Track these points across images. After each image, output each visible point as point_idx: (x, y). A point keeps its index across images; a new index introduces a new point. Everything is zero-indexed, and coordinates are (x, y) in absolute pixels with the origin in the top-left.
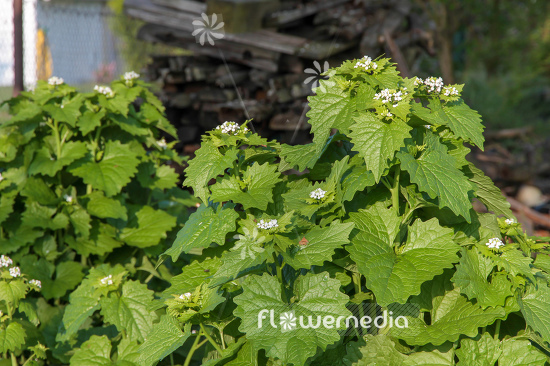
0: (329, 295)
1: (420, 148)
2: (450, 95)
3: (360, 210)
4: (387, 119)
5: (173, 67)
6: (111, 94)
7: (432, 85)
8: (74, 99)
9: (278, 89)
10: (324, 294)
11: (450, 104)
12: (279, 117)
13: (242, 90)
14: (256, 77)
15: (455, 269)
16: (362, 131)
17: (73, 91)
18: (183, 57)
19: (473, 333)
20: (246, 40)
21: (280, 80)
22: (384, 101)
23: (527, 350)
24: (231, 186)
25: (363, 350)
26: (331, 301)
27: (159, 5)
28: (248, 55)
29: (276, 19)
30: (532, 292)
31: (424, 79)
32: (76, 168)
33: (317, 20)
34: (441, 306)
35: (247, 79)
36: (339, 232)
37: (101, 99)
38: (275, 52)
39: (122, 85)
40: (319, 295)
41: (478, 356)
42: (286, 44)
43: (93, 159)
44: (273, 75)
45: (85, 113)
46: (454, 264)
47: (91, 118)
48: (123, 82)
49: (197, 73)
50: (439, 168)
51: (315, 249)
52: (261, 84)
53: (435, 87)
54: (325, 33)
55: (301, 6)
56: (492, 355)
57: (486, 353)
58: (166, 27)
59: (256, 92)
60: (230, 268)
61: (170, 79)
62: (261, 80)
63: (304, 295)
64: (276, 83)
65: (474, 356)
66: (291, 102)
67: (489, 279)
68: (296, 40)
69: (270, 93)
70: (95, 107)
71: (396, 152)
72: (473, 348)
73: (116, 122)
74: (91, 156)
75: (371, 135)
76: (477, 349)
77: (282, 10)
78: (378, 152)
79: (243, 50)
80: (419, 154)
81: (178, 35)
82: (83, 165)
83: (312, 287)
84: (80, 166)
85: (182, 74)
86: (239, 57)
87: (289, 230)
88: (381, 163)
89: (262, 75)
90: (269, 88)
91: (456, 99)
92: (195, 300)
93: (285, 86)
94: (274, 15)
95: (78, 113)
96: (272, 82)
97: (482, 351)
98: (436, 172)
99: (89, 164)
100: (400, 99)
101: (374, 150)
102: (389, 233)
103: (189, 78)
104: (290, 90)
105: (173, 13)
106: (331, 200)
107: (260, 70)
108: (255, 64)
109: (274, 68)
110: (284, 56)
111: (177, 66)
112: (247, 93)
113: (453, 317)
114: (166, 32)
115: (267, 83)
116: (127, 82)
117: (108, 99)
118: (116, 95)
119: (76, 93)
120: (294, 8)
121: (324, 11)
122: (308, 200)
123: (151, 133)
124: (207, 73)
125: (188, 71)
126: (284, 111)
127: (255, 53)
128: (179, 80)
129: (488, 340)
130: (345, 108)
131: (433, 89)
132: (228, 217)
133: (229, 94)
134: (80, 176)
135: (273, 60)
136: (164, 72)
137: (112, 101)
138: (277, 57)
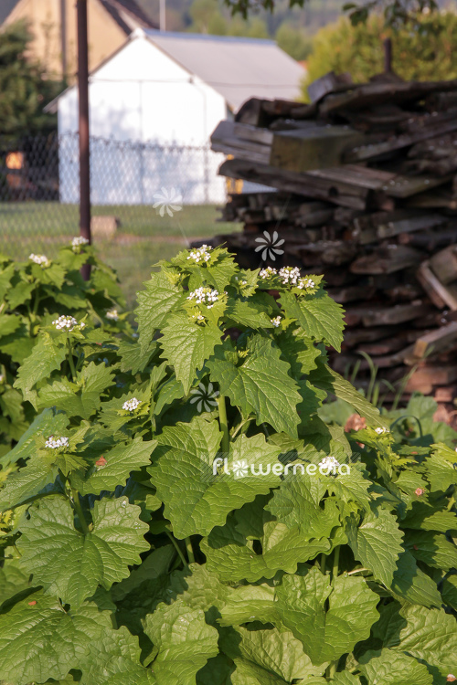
0: (128, 524)
1: (242, 354)
2: (304, 288)
3: (179, 423)
4: (199, 322)
5: (253, 206)
6: (47, 263)
7: (286, 276)
8: (8, 269)
9: (363, 229)
10: (121, 522)
11: (308, 297)
12: (362, 260)
13: (328, 230)
14: (340, 216)
15: (271, 495)
16: (174, 336)
17: (7, 260)
18: (264, 194)
19: (292, 569)
20: (332, 176)
21: (365, 219)
22: (198, 302)
23: (360, 587)
24: (64, 389)
25: (188, 580)
26: (128, 530)
27: (242, 139)
28: (334, 192)
29: (355, 154)
30: (372, 520)
31: (278, 269)
32: (6, 344)
33: (412, 153)
34: (275, 533)
35: (331, 218)
36: (139, 452)
37: (34, 270)
38: (363, 188)
39: (68, 252)
40: (117, 523)
41: (304, 594)
42: (376, 179)
43: (28, 334)
44: (359, 213)
45: (19, 285)
46: (271, 489)
47: (23, 290)
48: (70, 248)
49: (278, 213)
50: (264, 376)
51: (112, 471)
52: (346, 224)
53: (290, 279)
54: (415, 167)
55: (394, 138)
56: (322, 593)
57: (315, 590)
58: (248, 162)
59: (342, 233)
60: (14, 491)
61: (248, 218)
62: (346, 219)
63: (99, 522)
64: (361, 222)
65: (299, 594)
66: (377, 243)
67: (322, 504)
68: (385, 176)
69: (355, 233)
70: (30, 277)
71: (206, 360)
72: (298, 585)
73: (51, 294)
74: (26, 331)
75: (183, 339)
76: (303, 584)
77: (367, 144)
78: (189, 359)
79: (329, 186)
80: (242, 361)
81: (259, 170)
82: (16, 341)
83: (109, 514)
84: (12, 342)
85: (262, 213)
86: (325, 194)
87: (83, 449)
88: (191, 372)
89: (347, 214)
90: (354, 228)
91: (312, 292)
92: (6, 520)
93: (370, 227)
94: (356, 150)
95: (9, 285)
96: (356, 221)
97: (309, 587)
98: (259, 382)
99: (22, 339)
100: (214, 299)
101: (185, 357)
102: (209, 450)
103: (268, 218)
104: (375, 230)
105: (256, 147)
106: (145, 412)
107: (346, 208)
108: (341, 201)
109: (362, 206)
110: (371, 192)
111: (258, 204)
112: (333, 232)
113: (281, 547)
114: (248, 167)
115: (351, 222)
116: (74, 248)
117: (43, 270)
118: (52, 264)
119: (11, 262)
120: (385, 140)
121: (423, 142)
122: (119, 412)
123: (90, 305)
124: (288, 212)
125: (267, 210)
126: (369, 253)
127: (341, 190)
128: (258, 220)
129: (317, 575)
130: (175, 305)
131: (287, 281)
132: (60, 423)
133: (312, 234)
134: (9, 353)
135: (361, 197)
136: (241, 211)
137: (48, 272)
138: (365, 194)
